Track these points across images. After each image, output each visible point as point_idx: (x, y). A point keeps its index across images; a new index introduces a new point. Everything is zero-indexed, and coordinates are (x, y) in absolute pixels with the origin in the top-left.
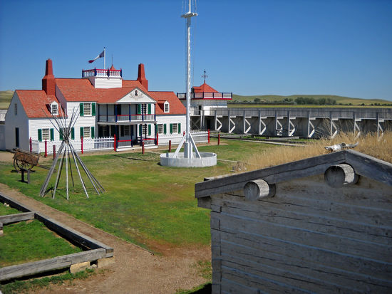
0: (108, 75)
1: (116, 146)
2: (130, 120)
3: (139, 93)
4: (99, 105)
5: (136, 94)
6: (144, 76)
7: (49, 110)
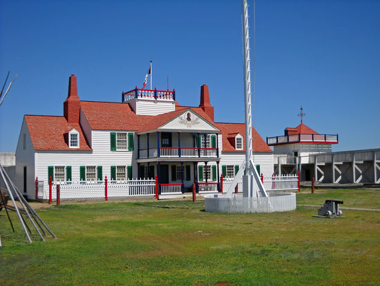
0: (156, 97)
1: (158, 191)
2: (180, 155)
3: (193, 117)
4: (139, 136)
5: (189, 119)
6: (209, 102)
7: (67, 141)
